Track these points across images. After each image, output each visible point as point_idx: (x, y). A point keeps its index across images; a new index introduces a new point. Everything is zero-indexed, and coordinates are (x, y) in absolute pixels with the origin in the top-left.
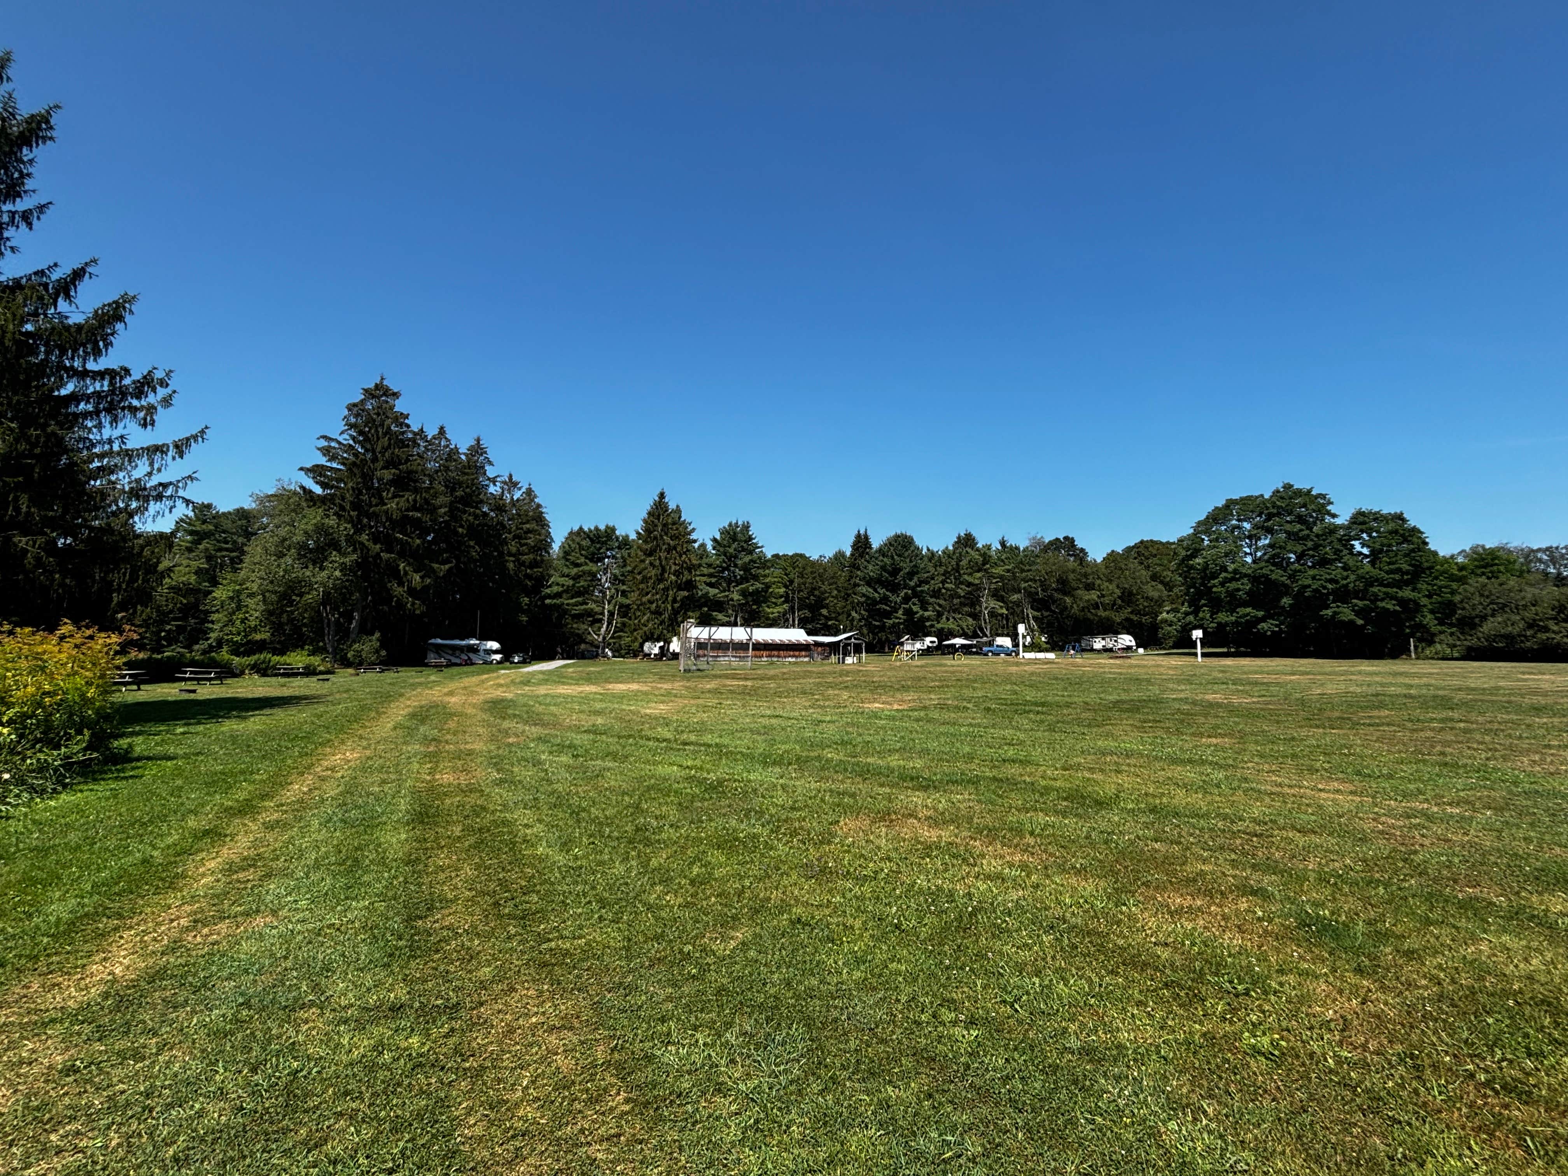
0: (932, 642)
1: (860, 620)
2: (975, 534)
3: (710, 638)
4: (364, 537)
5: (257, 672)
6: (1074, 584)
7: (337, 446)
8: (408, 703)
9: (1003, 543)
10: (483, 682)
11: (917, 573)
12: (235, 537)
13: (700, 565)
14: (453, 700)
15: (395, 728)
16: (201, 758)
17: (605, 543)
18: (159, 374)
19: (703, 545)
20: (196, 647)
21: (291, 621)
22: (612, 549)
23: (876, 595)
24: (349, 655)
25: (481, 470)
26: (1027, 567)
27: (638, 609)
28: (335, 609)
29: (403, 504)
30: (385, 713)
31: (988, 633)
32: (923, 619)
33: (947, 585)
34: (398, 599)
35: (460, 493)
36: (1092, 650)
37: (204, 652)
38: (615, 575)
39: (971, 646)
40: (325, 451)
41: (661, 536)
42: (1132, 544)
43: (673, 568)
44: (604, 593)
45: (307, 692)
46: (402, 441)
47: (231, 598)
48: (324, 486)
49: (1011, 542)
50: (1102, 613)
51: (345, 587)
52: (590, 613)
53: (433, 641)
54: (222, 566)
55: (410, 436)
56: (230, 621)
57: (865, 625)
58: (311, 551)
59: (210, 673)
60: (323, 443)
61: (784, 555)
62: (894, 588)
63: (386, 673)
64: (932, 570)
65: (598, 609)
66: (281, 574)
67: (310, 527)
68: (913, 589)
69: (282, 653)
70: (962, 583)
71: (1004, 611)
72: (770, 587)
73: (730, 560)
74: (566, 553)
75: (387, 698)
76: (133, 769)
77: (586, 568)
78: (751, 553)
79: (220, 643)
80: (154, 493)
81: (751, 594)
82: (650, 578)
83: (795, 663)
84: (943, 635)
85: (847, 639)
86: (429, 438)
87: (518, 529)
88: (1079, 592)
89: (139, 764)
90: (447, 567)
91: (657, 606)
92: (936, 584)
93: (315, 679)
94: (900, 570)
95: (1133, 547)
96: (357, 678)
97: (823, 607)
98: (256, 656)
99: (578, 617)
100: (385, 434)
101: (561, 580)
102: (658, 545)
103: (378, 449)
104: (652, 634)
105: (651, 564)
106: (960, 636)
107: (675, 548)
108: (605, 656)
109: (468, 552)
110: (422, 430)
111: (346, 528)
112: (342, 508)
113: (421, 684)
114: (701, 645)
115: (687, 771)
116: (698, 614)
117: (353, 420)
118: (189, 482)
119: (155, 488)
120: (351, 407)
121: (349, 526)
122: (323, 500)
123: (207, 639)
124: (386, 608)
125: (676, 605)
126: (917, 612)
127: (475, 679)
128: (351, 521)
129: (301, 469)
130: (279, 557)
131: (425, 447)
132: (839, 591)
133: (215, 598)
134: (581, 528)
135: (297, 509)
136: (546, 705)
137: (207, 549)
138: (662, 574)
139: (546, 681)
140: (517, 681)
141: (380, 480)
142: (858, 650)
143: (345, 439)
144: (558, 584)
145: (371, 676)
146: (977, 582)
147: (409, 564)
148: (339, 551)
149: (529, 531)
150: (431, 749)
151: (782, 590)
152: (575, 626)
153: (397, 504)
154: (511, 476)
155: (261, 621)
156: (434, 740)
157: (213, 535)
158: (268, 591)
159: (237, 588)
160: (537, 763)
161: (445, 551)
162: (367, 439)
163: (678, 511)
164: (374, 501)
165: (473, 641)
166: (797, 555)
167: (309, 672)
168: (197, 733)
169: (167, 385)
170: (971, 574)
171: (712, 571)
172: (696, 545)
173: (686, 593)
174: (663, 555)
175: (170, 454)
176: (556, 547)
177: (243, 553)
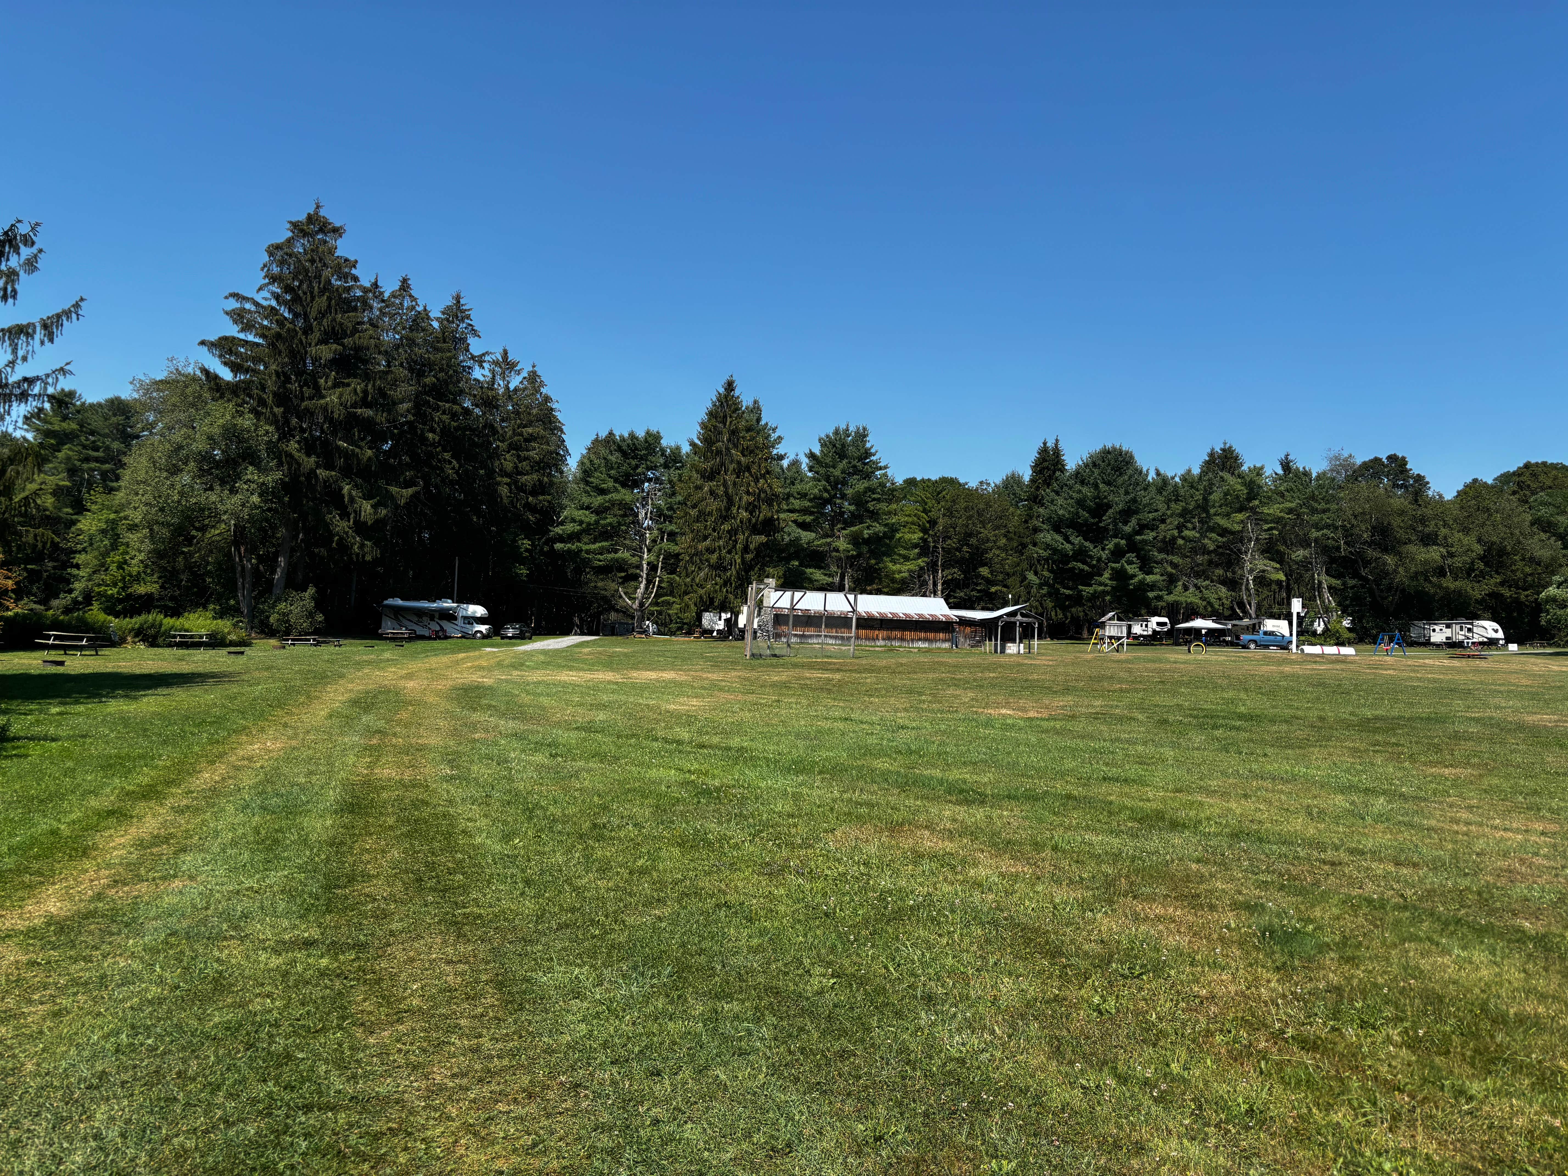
0: (1159, 624)
1: (1040, 586)
2: (1238, 449)
3: (793, 608)
4: (293, 446)
5: (143, 640)
6: (1401, 534)
7: (253, 308)
8: (350, 686)
9: (1286, 465)
10: (457, 663)
11: (1136, 512)
12: (108, 441)
13: (789, 496)
14: (410, 684)
15: (330, 716)
16: (88, 740)
17: (643, 458)
18: (24, 229)
19: (795, 463)
20: (55, 603)
21: (189, 567)
22: (654, 468)
23: (1068, 546)
24: (272, 620)
25: (460, 342)
26: (1323, 506)
27: (691, 561)
28: (252, 550)
29: (348, 397)
30: (318, 698)
31: (1252, 612)
32: (1144, 587)
33: (1186, 533)
34: (341, 539)
35: (429, 380)
36: (1427, 643)
37: (67, 611)
38: (659, 509)
39: (1222, 632)
40: (238, 316)
41: (727, 449)
42: (1513, 469)
43: (745, 498)
44: (643, 536)
45: (215, 669)
46: (348, 302)
47: (103, 532)
48: (235, 368)
49: (1300, 464)
50: (1449, 583)
51: (267, 520)
52: (620, 566)
53: (390, 601)
54: (90, 485)
55: (359, 293)
56: (103, 565)
57: (1049, 594)
58: (217, 464)
59: (81, 639)
60: (233, 304)
61: (923, 481)
62: (1097, 535)
63: (323, 648)
64: (1162, 507)
65: (635, 560)
66: (176, 498)
67: (216, 431)
68: (1129, 538)
69: (176, 613)
70: (1212, 529)
71: (1281, 576)
72: (897, 530)
73: (835, 487)
74: (586, 472)
75: (323, 679)
76: (14, 748)
77: (615, 496)
78: (868, 476)
79: (88, 598)
80: (17, 391)
81: (867, 542)
82: (710, 514)
83: (928, 651)
84: (1175, 612)
85: (1009, 614)
86: (386, 295)
87: (515, 433)
88: (1412, 548)
89: (19, 743)
90: (410, 491)
91: (720, 558)
92: (1167, 530)
93: (224, 652)
94: (1109, 506)
95: (1514, 473)
96: (283, 651)
97: (984, 565)
98: (143, 617)
99: (605, 570)
100: (322, 292)
101: (579, 514)
102: (722, 464)
103: (313, 314)
104: (712, 600)
105: (712, 492)
106: (1204, 617)
107: (748, 469)
108: (645, 632)
109: (442, 470)
110: (375, 285)
111: (267, 431)
112: (262, 402)
113: (369, 663)
114: (779, 619)
115: (687, 775)
116: (780, 571)
117: (276, 270)
118: (61, 377)
119: (18, 384)
120: (273, 250)
121: (271, 429)
122: (234, 389)
123: (70, 591)
124: (323, 552)
125: (749, 557)
126: (1133, 576)
127: (445, 659)
128: (274, 422)
129: (203, 343)
130: (172, 474)
131: (380, 310)
132: (1010, 539)
133: (81, 532)
134: (611, 434)
135: (197, 403)
136: (535, 694)
137: (69, 458)
138: (728, 509)
139: (545, 665)
140: (506, 662)
141: (315, 360)
142: (1027, 634)
143: (265, 298)
144: (573, 520)
145: (303, 650)
146: (1237, 527)
147: (356, 486)
148: (259, 468)
149: (531, 438)
150: (374, 741)
151: (916, 536)
152: (600, 584)
153: (340, 398)
154: (505, 353)
155: (146, 566)
156: (379, 732)
157: (78, 436)
158: (157, 522)
159: (112, 516)
160: (503, 761)
161: (408, 466)
162: (296, 299)
163: (756, 409)
164: (307, 392)
165: (448, 604)
166: (944, 480)
167: (216, 642)
168: (79, 714)
169: (33, 243)
170: (1228, 515)
171: (807, 504)
172: (785, 463)
173: (763, 538)
174: (730, 478)
175: (37, 337)
176: (572, 464)
177: (123, 465)
